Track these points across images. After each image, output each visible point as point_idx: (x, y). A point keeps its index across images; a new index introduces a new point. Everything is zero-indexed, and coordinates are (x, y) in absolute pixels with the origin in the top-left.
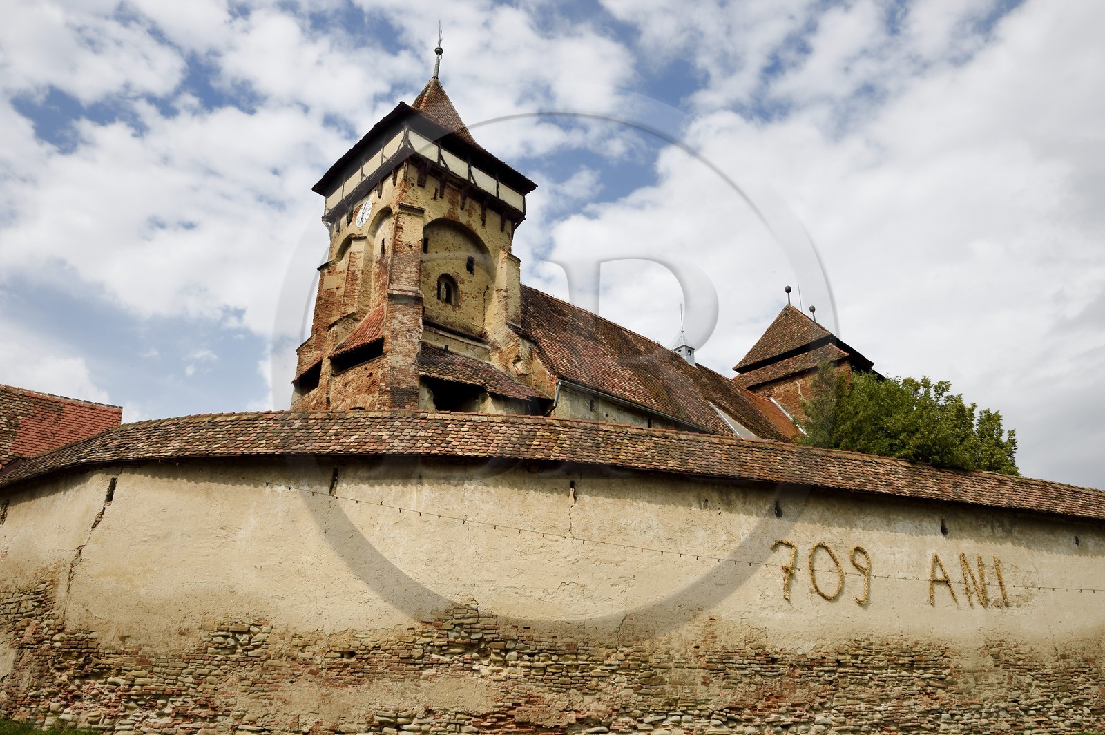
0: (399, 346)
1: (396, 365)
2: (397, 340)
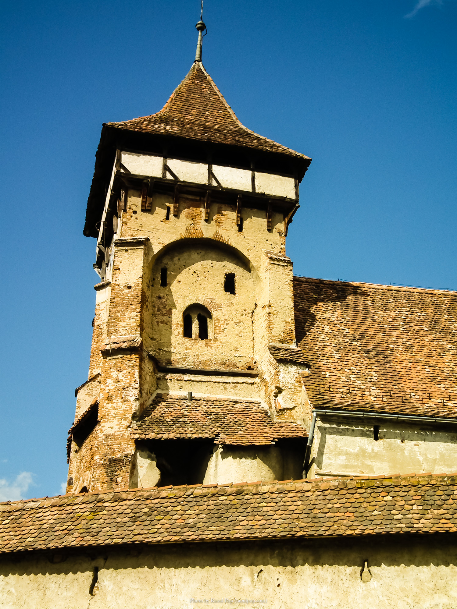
0: (115, 409)
1: (111, 432)
2: (112, 403)
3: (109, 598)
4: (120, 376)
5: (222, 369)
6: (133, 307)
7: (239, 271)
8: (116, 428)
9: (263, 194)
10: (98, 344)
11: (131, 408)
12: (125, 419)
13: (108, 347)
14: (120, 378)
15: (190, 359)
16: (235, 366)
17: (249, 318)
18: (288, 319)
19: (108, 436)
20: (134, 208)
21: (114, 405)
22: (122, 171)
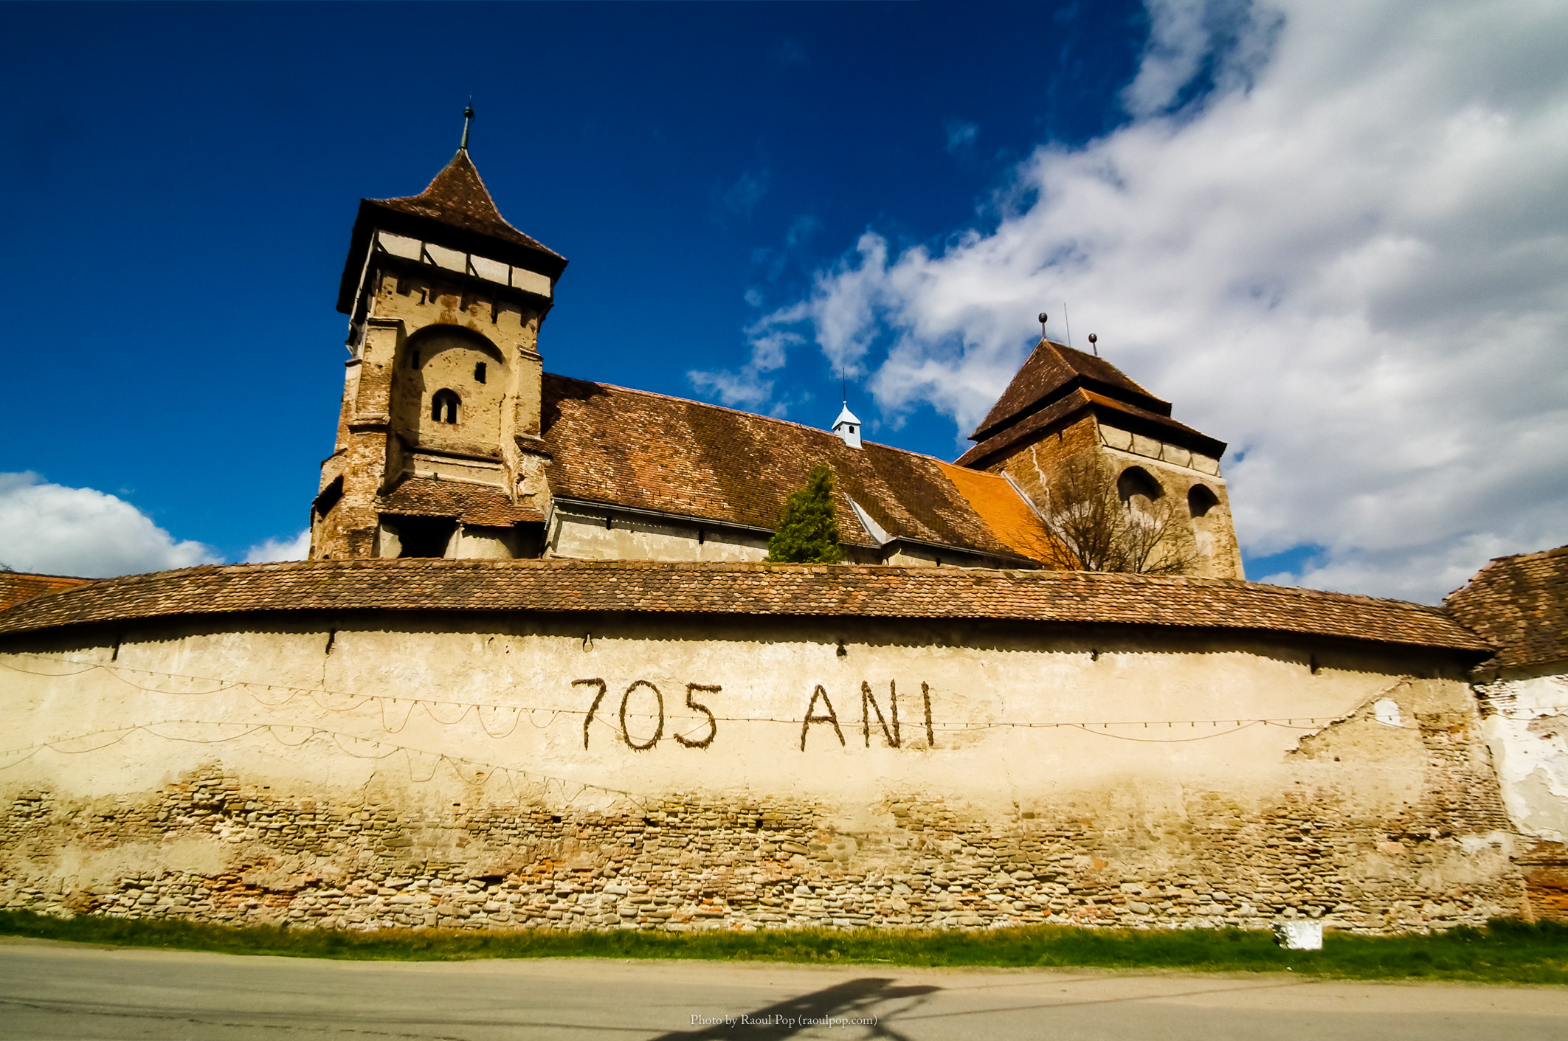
0: (360, 483)
1: (355, 505)
2: (358, 477)
3: (345, 658)
4: (367, 452)
5: (467, 453)
6: (384, 386)
7: (490, 362)
8: (361, 502)
9: (519, 290)
10: (347, 419)
11: (376, 484)
12: (370, 493)
13: (356, 423)
14: (367, 454)
15: (438, 441)
16: (481, 451)
17: (497, 407)
18: (536, 412)
19: (352, 509)
20: (390, 289)
21: (360, 479)
22: (379, 250)
